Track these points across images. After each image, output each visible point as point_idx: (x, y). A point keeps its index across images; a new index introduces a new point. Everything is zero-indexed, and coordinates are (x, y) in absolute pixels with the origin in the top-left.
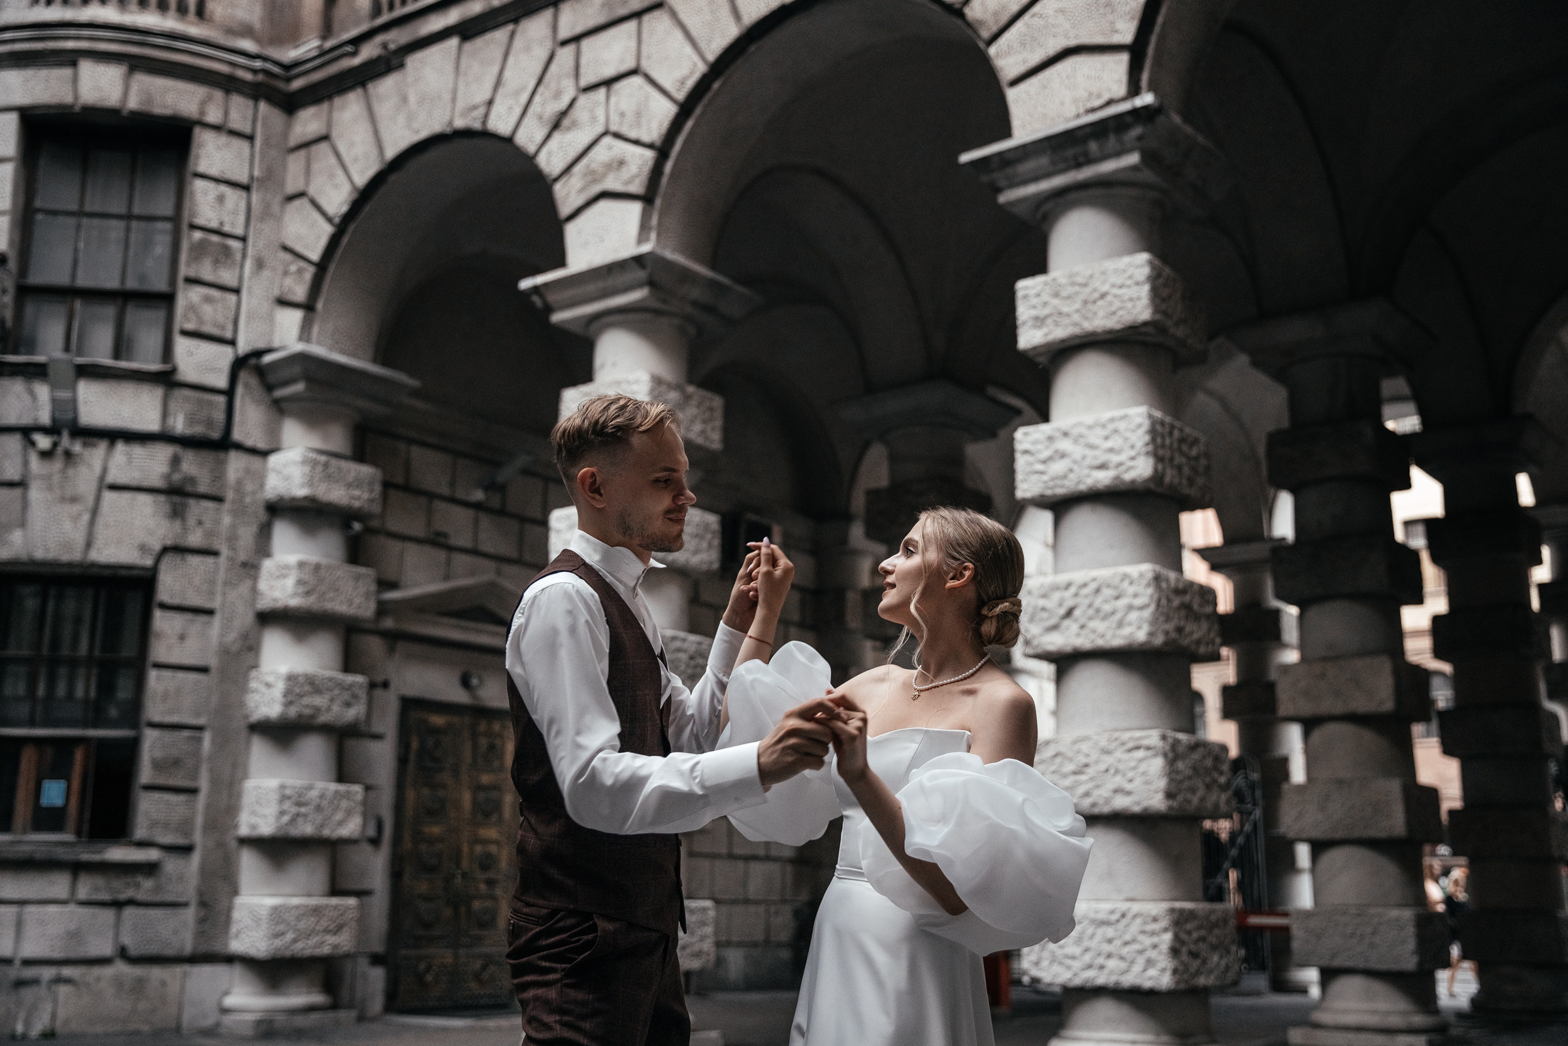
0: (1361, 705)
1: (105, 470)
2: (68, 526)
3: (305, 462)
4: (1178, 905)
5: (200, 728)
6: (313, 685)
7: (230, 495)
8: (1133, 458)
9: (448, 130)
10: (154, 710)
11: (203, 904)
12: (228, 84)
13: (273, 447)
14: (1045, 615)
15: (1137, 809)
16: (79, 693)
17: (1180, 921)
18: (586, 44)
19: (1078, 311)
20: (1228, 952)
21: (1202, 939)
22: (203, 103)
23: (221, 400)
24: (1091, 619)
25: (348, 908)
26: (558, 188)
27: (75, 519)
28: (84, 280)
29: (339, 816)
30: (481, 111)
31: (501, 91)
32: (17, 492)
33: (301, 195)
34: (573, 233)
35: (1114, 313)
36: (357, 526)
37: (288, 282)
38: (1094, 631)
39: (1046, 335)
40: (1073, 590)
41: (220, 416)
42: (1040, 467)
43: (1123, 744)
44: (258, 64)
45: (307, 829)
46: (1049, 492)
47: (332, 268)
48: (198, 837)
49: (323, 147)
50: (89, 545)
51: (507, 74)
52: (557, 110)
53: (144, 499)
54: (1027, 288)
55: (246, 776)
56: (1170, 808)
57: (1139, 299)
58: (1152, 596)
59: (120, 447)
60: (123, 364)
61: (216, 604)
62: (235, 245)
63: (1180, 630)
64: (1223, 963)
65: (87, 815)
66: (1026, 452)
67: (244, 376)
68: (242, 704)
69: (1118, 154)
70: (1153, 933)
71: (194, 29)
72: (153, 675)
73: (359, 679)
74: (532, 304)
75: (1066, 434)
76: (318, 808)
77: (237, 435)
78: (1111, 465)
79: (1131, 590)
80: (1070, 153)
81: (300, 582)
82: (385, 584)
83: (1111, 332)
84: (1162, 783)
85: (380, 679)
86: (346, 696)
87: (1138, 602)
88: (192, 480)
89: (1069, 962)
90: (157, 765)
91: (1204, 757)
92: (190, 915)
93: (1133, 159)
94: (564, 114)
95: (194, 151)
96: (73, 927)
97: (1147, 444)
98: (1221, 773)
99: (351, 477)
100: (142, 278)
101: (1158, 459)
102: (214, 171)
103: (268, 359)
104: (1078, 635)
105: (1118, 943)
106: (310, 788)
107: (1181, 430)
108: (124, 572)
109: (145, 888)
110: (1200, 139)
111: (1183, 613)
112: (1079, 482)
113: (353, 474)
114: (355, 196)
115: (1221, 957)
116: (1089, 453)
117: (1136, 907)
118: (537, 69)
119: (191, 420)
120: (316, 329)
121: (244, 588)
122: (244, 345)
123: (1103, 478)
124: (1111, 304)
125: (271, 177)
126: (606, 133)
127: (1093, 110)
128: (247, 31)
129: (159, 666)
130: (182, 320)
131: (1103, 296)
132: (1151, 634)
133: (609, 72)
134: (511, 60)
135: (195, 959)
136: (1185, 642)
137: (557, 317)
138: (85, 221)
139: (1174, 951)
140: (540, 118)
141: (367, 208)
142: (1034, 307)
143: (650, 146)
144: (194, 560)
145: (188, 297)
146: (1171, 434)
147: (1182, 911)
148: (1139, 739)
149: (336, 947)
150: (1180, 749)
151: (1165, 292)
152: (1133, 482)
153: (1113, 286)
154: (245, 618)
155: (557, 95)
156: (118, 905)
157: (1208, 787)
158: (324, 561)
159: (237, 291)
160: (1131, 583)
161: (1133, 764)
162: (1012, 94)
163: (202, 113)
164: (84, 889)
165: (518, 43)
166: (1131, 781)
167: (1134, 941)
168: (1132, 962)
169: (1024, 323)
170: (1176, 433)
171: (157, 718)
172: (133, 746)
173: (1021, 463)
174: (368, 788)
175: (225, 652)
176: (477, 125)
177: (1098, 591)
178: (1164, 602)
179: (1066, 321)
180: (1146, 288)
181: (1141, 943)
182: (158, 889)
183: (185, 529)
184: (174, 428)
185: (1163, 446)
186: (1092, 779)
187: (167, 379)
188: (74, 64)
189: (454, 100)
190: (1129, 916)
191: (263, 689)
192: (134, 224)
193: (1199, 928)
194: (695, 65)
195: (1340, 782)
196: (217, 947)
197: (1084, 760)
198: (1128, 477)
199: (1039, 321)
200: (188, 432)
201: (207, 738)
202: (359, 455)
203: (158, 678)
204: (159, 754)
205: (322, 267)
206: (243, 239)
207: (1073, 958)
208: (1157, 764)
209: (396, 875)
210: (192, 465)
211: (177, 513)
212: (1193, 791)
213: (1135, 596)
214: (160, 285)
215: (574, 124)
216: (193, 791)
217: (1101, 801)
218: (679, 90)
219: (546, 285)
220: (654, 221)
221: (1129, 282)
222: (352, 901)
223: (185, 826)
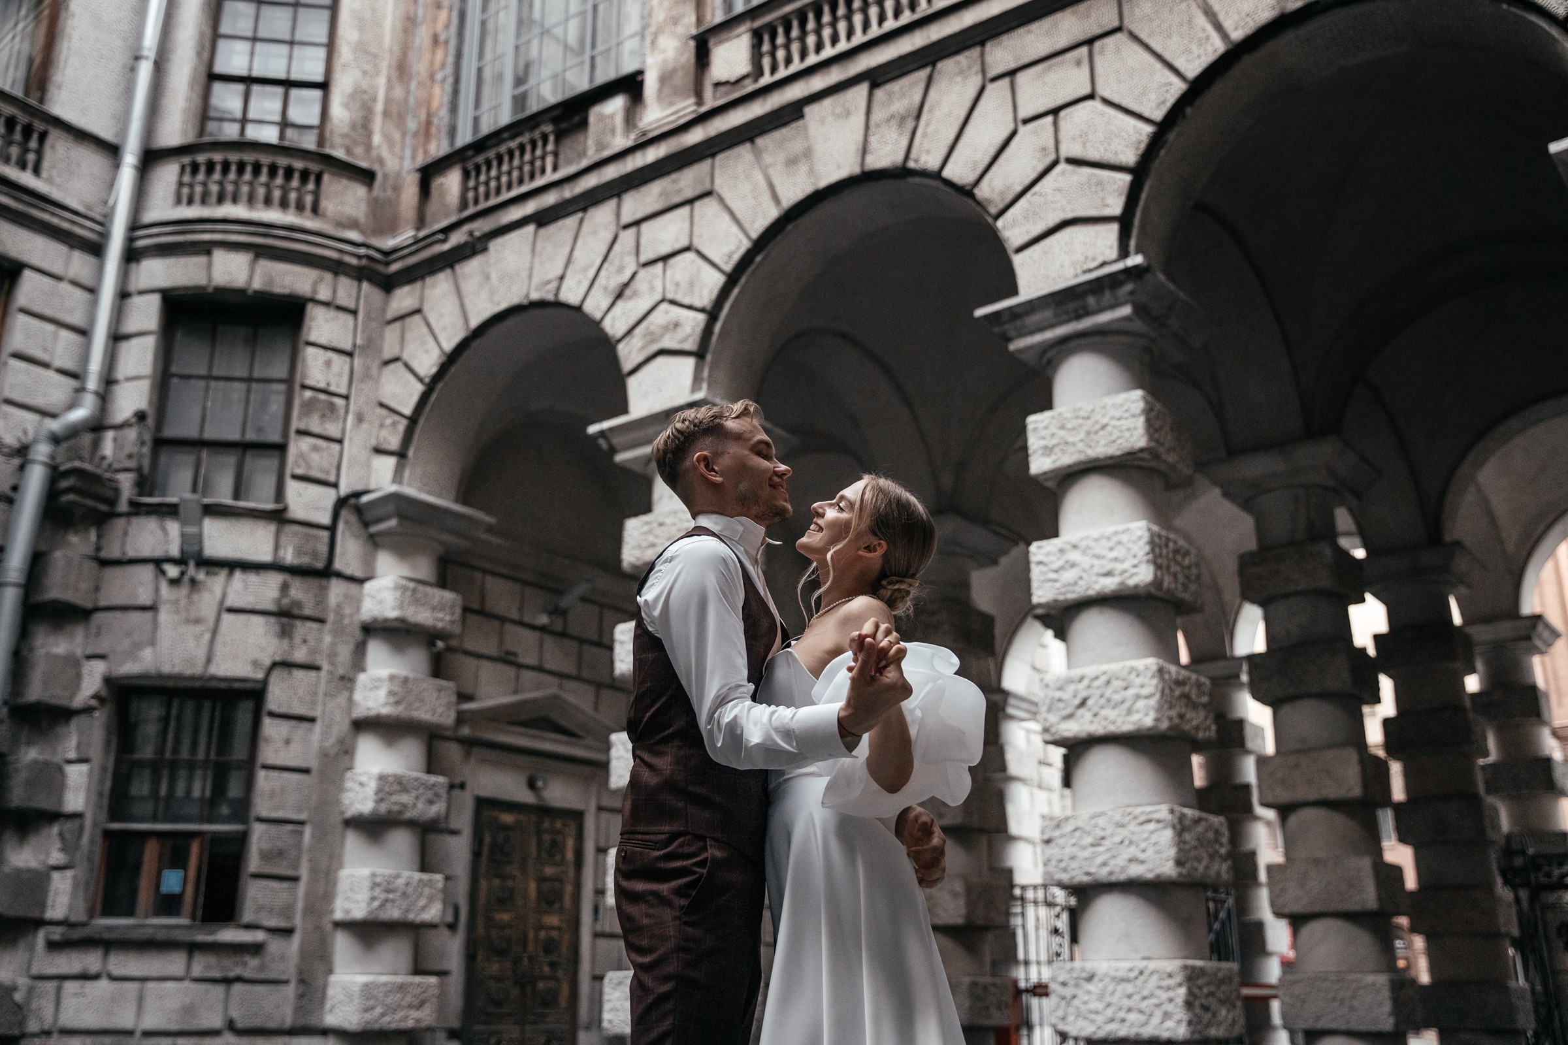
0: (1332, 792)
1: (224, 595)
2: (191, 644)
3: (396, 588)
4: (1190, 962)
5: (302, 823)
6: (401, 784)
7: (331, 617)
8: (1135, 566)
9: (525, 302)
10: (262, 806)
11: (302, 981)
12: (336, 268)
13: (369, 575)
14: (1061, 705)
15: (1150, 876)
16: (196, 792)
17: (1192, 977)
18: (645, 227)
19: (1082, 440)
20: (1234, 1006)
21: (1212, 994)
22: (315, 284)
23: (325, 534)
24: (1102, 707)
25: (429, 986)
26: (621, 347)
27: (198, 637)
28: (210, 434)
29: (422, 902)
30: (554, 285)
31: (571, 268)
32: (148, 615)
33: (396, 359)
34: (634, 385)
35: (1114, 441)
36: (440, 644)
37: (384, 433)
38: (1106, 719)
39: (1054, 462)
40: (1085, 682)
41: (323, 548)
42: (1053, 576)
43: (1135, 818)
44: (362, 251)
45: (393, 913)
46: (1061, 598)
47: (422, 421)
48: (298, 921)
49: (417, 318)
50: (209, 660)
51: (576, 253)
52: (620, 282)
53: (257, 620)
54: (1035, 421)
55: (341, 866)
56: (1180, 874)
57: (1135, 429)
58: (1157, 686)
59: (238, 575)
60: (241, 504)
61: (317, 713)
62: (340, 402)
63: (1181, 716)
64: (1230, 1016)
65: (201, 900)
66: (1040, 563)
67: (345, 514)
68: (338, 802)
69: (1112, 307)
70: (1169, 988)
71: (310, 223)
72: (261, 775)
73: (441, 779)
74: (599, 447)
75: (1075, 547)
76: (404, 894)
77: (338, 565)
78: (1117, 572)
79: (1138, 681)
80: (1071, 306)
81: (391, 693)
82: (464, 697)
83: (1111, 458)
84: (1172, 852)
85: (457, 781)
86: (429, 794)
87: (1145, 691)
88: (298, 604)
89: (1093, 1016)
90: (265, 856)
91: (1207, 831)
92: (290, 991)
93: (1126, 310)
94: (626, 285)
95: (307, 322)
96: (187, 1001)
97: (1148, 554)
98: (1221, 845)
99: (436, 601)
100: (260, 430)
101: (1158, 567)
102: (323, 341)
103: (365, 499)
104: (1092, 722)
105: (1137, 997)
106: (398, 876)
107: (1175, 543)
108: (237, 685)
109: (250, 966)
110: (1182, 295)
111: (1184, 701)
112: (1088, 589)
113: (436, 599)
114: (443, 359)
115: (1228, 1011)
116: (1097, 562)
117: (1152, 965)
118: (603, 249)
119: (299, 552)
120: (407, 473)
121: (342, 699)
122: (345, 489)
123: (1109, 584)
124: (1111, 434)
125: (371, 345)
126: (662, 301)
127: (1090, 271)
128: (354, 224)
129: (266, 767)
130: (293, 464)
131: (1104, 427)
132: (1157, 720)
133: (665, 250)
134: (580, 242)
135: (293, 1032)
136: (1187, 727)
137: (620, 457)
138: (213, 384)
139: (1189, 1004)
140: (606, 289)
141: (453, 370)
142: (1044, 438)
143: (702, 310)
144: (299, 674)
145: (298, 447)
146: (1167, 546)
147: (1193, 968)
148: (1150, 813)
149: (418, 1021)
150: (1187, 823)
151: (1158, 424)
152: (1136, 586)
153: (1112, 418)
154: (342, 726)
155: (621, 269)
156: (227, 981)
157: (1212, 857)
158: (411, 675)
159: (340, 441)
160: (1138, 675)
161: (1146, 835)
162: (1018, 260)
163: (315, 291)
164: (200, 966)
165: (586, 227)
166: (1143, 851)
167: (1152, 995)
168: (1151, 1015)
169: (1035, 452)
170: (1171, 545)
171: (264, 814)
172: (242, 839)
173: (1036, 573)
174: (447, 878)
175: (324, 755)
176: (550, 297)
177: (1108, 682)
178: (1167, 691)
179: (1071, 449)
180: (1142, 420)
181: (1159, 997)
182: (262, 967)
183: (292, 647)
184: (284, 559)
185: (1161, 555)
186: (1109, 850)
187: (278, 516)
188: (209, 253)
189: (530, 277)
190: (1147, 973)
191: (357, 788)
192: (254, 386)
193: (1208, 984)
194: (741, 241)
195: (1317, 862)
196: (314, 1021)
197: (1101, 833)
198: (1131, 582)
199: (1048, 450)
200: (296, 562)
201: (308, 831)
202: (442, 582)
203: (266, 779)
204: (265, 846)
205: (413, 420)
206: (347, 397)
207: (1097, 1013)
208: (1167, 836)
209: (470, 957)
210: (299, 591)
211: (285, 633)
212: (1198, 859)
213: (1142, 686)
214: (275, 437)
215: (635, 294)
216: (295, 879)
217: (1117, 870)
218: (727, 263)
219: (612, 429)
220: (706, 374)
221: (1126, 415)
222: (433, 980)
223: (287, 911)
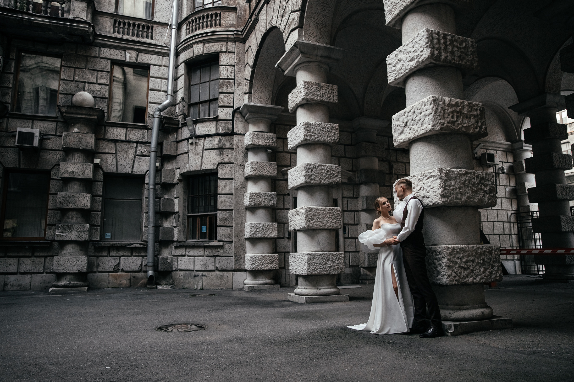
1: (204, 145)
2: (197, 161)
3: (252, 135)
5: (232, 210)
6: (258, 195)
7: (235, 147)
10: (219, 207)
11: (236, 256)
12: (227, 40)
13: (245, 132)
14: (399, 128)
21: (470, 261)
22: (221, 47)
23: (230, 122)
24: (413, 125)
27: (199, 159)
28: (201, 99)
29: (269, 231)
30: (271, 22)
31: (274, 14)
32: (187, 154)
33: (247, 64)
34: (287, 44)
36: (269, 150)
37: (245, 87)
38: (415, 130)
39: (393, 15)
40: (406, 114)
41: (230, 127)
42: (394, 68)
43: (426, 176)
44: (234, 33)
45: (259, 235)
46: (397, 77)
47: (253, 80)
48: (233, 239)
49: (250, 49)
50: (202, 165)
51: (275, 8)
53: (213, 151)
55: (245, 221)
56: (444, 202)
58: (433, 109)
59: (207, 139)
61: (233, 176)
62: (232, 81)
63: (453, 122)
65: (209, 234)
66: (390, 64)
67: (236, 115)
71: (218, 29)
72: (218, 197)
74: (280, 71)
76: (263, 229)
77: (236, 131)
78: (415, 57)
81: (252, 168)
84: (439, 191)
85: (286, 193)
86: (270, 198)
87: (428, 112)
88: (224, 145)
90: (221, 220)
92: (233, 259)
94: (284, 12)
95: (220, 59)
96: (205, 262)
97: (427, 43)
102: (225, 63)
103: (241, 108)
104: (409, 133)
106: (260, 224)
109: (220, 252)
111: (456, 114)
112: (406, 70)
113: (266, 136)
116: (408, 55)
119: (223, 129)
120: (252, 98)
121: (241, 171)
122: (235, 107)
123: (413, 64)
125: (239, 61)
126: (291, 12)
128: (232, 25)
129: (220, 194)
130: (219, 104)
132: (434, 126)
135: (235, 271)
137: (286, 73)
138: (201, 85)
140: (280, 16)
142: (389, 6)
143: (298, 11)
144: (227, 166)
145: (221, 97)
146: (445, 38)
148: (431, 172)
149: (272, 267)
150: (451, 175)
154: (242, 179)
155: (283, 7)
156: (215, 257)
158: (259, 161)
159: (233, 93)
160: (425, 105)
163: (221, 49)
164: (207, 253)
166: (429, 192)
170: (449, 37)
172: (216, 216)
173: (389, 69)
175: (237, 189)
176: (271, 26)
179: (398, 6)
183: (224, 158)
184: (219, 132)
185: (438, 43)
187: (216, 119)
191: (246, 198)
193: (468, 256)
196: (241, 267)
198: (421, 60)
199: (391, 11)
200: (222, 132)
201: (234, 212)
203: (220, 198)
204: (222, 217)
205: (251, 81)
206: (234, 79)
208: (438, 183)
210: (224, 140)
211: (221, 154)
212: (462, 194)
213: (427, 110)
214: (216, 96)
215: (286, 14)
216: (232, 226)
220: (303, 33)
222: (277, 255)
223: (230, 236)
